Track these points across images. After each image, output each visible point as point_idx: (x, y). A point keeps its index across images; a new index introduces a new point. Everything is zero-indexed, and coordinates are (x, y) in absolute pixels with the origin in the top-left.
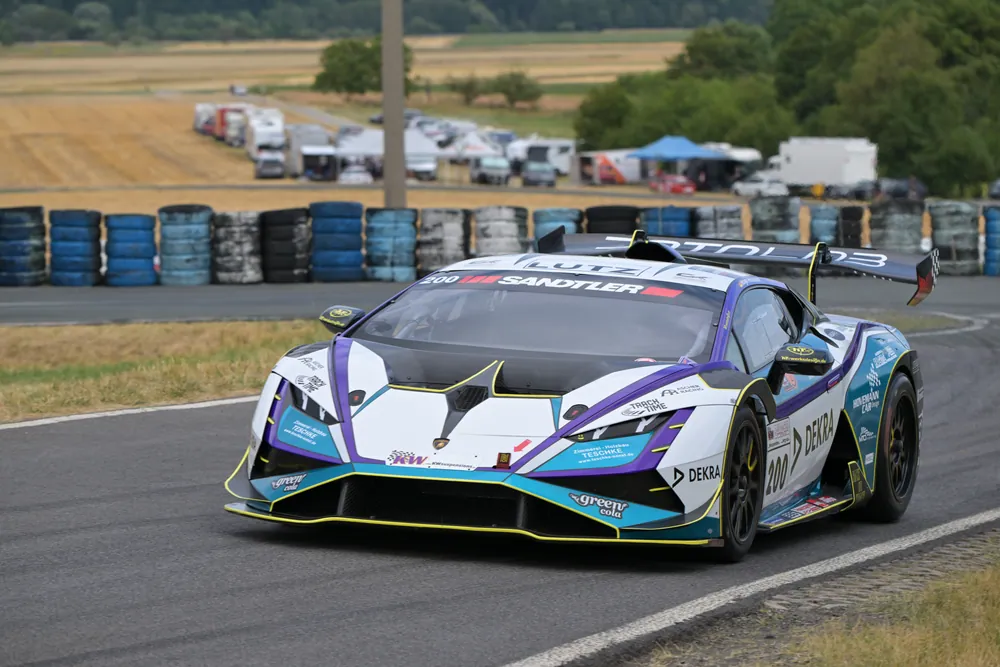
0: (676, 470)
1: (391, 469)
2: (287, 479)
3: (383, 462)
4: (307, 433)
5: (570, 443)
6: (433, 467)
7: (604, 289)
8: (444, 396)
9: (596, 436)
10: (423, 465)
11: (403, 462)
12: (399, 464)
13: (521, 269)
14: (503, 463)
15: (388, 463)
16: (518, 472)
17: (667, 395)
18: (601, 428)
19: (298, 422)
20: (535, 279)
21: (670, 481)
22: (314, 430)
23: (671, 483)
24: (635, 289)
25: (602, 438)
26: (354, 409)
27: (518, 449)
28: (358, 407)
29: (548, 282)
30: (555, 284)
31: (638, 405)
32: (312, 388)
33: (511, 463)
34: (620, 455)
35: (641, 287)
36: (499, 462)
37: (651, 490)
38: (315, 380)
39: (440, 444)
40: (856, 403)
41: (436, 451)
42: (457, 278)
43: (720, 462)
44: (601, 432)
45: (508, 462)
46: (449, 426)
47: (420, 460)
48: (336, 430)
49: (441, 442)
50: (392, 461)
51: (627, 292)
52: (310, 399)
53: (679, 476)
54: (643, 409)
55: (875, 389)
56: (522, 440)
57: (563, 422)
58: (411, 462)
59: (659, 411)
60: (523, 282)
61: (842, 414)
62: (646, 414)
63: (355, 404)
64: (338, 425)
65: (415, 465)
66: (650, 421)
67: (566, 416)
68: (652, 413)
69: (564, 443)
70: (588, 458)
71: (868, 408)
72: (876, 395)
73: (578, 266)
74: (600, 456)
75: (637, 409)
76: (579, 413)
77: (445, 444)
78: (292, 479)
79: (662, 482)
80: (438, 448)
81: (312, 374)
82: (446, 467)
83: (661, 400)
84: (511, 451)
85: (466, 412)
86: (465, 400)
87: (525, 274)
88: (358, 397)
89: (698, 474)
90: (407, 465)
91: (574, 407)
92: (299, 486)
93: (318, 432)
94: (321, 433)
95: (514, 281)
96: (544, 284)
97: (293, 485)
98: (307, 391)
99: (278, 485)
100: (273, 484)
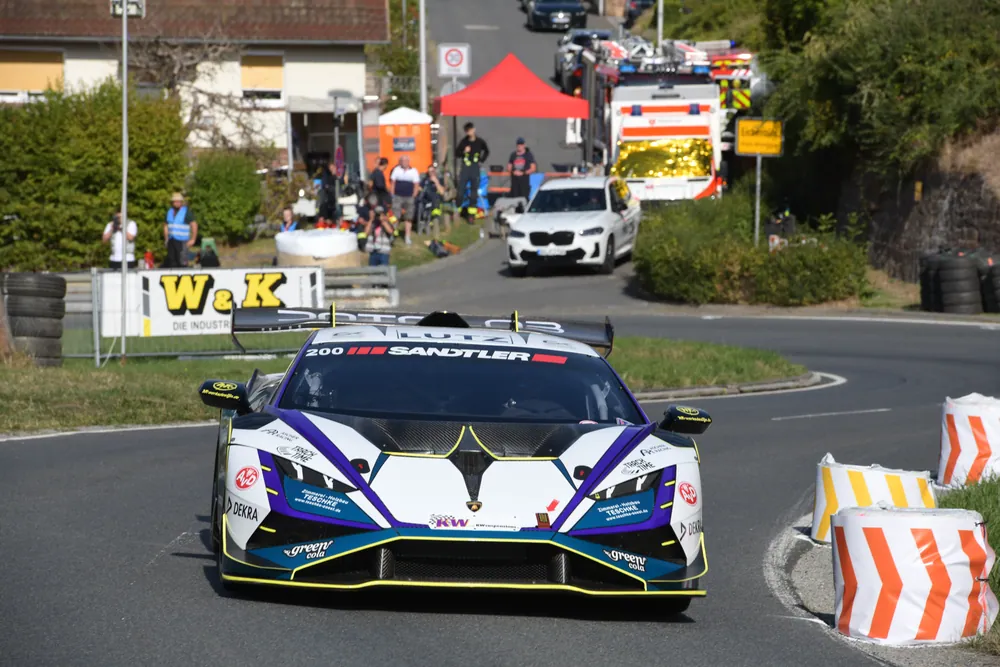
0: (681, 525)
1: (437, 533)
2: (307, 548)
3: (427, 527)
4: (325, 501)
5: (592, 502)
6: (478, 529)
7: (494, 357)
8: (449, 460)
9: (610, 494)
10: (468, 528)
11: (446, 525)
12: (443, 528)
14: (543, 524)
15: (431, 527)
16: (560, 531)
17: (646, 454)
18: (609, 489)
19: (306, 491)
20: (422, 349)
21: (678, 534)
22: (330, 497)
23: (679, 538)
24: (523, 357)
25: (614, 497)
26: (365, 476)
28: (368, 475)
29: (437, 352)
30: (445, 353)
31: (631, 465)
32: (302, 458)
35: (527, 355)
36: (540, 522)
37: (663, 544)
38: (300, 450)
39: (475, 507)
41: (474, 513)
42: (341, 350)
44: (611, 491)
45: (548, 522)
46: (474, 489)
47: (462, 523)
48: (357, 497)
49: (474, 505)
50: (435, 525)
51: (519, 359)
52: (303, 467)
53: (683, 530)
54: (636, 468)
56: (551, 500)
57: (578, 483)
58: (454, 525)
59: (650, 470)
60: (413, 352)
63: (364, 472)
64: (358, 492)
65: (459, 528)
66: (644, 479)
67: (576, 477)
68: (646, 472)
69: (588, 503)
70: (612, 516)
74: (621, 514)
75: (631, 469)
76: (586, 474)
77: (479, 507)
78: (313, 547)
80: (475, 511)
82: (492, 529)
83: (647, 458)
84: (546, 511)
85: (480, 477)
87: (410, 344)
88: (361, 464)
89: (693, 528)
90: (451, 527)
91: (579, 468)
92: (327, 553)
93: (337, 500)
94: (341, 501)
95: (404, 351)
96: (434, 354)
97: (317, 552)
98: (299, 461)
99: (294, 553)
100: (286, 552)
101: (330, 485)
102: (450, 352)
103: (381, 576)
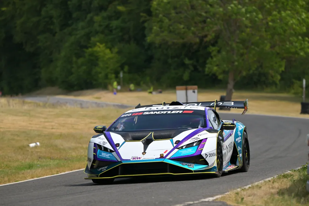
0: (206, 154)
1: (132, 161)
2: (102, 168)
3: (130, 160)
4: (106, 155)
5: (178, 150)
6: (143, 159)
7: (172, 113)
8: (141, 142)
9: (184, 147)
10: (141, 159)
11: (135, 159)
12: (134, 160)
13: (148, 110)
14: (162, 157)
15: (131, 160)
16: (166, 158)
17: (199, 136)
18: (185, 145)
19: (102, 153)
20: (153, 112)
21: (205, 157)
22: (108, 154)
23: (205, 158)
24: (181, 112)
25: (185, 148)
26: (118, 148)
27: (165, 152)
28: (119, 147)
29: (157, 113)
30: (159, 113)
31: (193, 139)
32: (104, 144)
33: (164, 156)
34: (191, 151)
35: (182, 111)
36: (161, 156)
37: (200, 160)
38: (104, 142)
39: (144, 154)
40: (237, 140)
42: (131, 114)
43: (215, 152)
44: (185, 147)
45: (163, 156)
46: (145, 148)
47: (140, 158)
48: (114, 153)
49: (144, 153)
51: (179, 113)
52: (104, 147)
53: (207, 156)
54: (194, 140)
55: (240, 136)
56: (166, 150)
57: (175, 145)
58: (137, 159)
59: (198, 140)
60: (150, 113)
61: (234, 143)
62: (195, 141)
63: (118, 147)
64: (115, 152)
65: (139, 159)
66: (196, 143)
67: (175, 143)
68: (197, 140)
69: (176, 150)
70: (183, 153)
71: (239, 142)
72: (240, 138)
73: (162, 108)
74: (186, 152)
75: (193, 140)
76: (178, 142)
77: (145, 154)
78: (104, 168)
79: (203, 158)
80: (144, 155)
81: (103, 141)
82: (147, 159)
83: (198, 137)
84: (163, 153)
85: (148, 145)
86: (147, 143)
87: (149, 111)
88: (118, 145)
89: (211, 155)
90: (136, 160)
91: (177, 141)
92: (107, 169)
93: (109, 155)
94: (110, 155)
95: (147, 113)
96: (155, 113)
97: (105, 169)
98: (103, 145)
99: (100, 170)
100: (98, 170)
101: (109, 151)
102: (160, 112)
103: (119, 174)
